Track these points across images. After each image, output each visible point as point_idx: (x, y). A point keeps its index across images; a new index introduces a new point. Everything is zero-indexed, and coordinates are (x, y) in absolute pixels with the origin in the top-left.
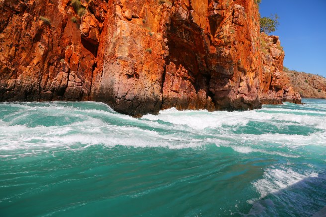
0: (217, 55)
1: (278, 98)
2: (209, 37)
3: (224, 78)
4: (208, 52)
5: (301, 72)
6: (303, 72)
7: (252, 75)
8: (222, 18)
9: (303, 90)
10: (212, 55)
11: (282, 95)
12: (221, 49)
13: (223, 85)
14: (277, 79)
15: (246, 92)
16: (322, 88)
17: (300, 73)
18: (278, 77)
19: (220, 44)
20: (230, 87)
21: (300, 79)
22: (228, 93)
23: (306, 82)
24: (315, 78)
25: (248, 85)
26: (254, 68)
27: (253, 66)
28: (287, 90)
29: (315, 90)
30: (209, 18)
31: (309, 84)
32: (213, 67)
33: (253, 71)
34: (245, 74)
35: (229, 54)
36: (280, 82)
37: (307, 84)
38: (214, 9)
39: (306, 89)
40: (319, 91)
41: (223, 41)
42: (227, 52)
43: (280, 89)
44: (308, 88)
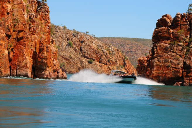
0: (41, 62)
1: (55, 77)
2: (39, 55)
3: (42, 70)
4: (37, 60)
5: (62, 28)
6: (64, 27)
7: (50, 68)
8: (43, 49)
9: (66, 59)
10: (39, 62)
11: (57, 75)
12: (43, 60)
13: (42, 72)
14: (55, 65)
15: (48, 75)
16: (94, 56)
17: (60, 29)
18: (55, 64)
19: (43, 58)
20: (45, 73)
21: (61, 39)
22: (43, 75)
23: (69, 45)
24: (84, 39)
25: (49, 72)
26: (51, 65)
27: (51, 64)
28: (59, 71)
29: (84, 60)
30: (39, 49)
31: (75, 49)
32: (38, 66)
33: (51, 66)
34: (48, 68)
35: (46, 62)
36: (56, 67)
37: (72, 50)
38: (41, 47)
39: (70, 57)
40: (90, 62)
41: (43, 57)
42: (45, 61)
43: (56, 71)
44: (72, 56)
